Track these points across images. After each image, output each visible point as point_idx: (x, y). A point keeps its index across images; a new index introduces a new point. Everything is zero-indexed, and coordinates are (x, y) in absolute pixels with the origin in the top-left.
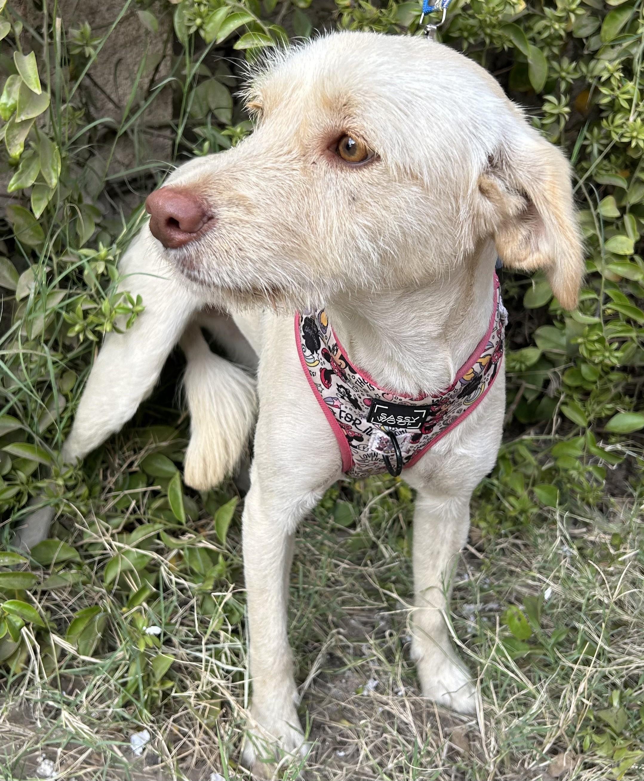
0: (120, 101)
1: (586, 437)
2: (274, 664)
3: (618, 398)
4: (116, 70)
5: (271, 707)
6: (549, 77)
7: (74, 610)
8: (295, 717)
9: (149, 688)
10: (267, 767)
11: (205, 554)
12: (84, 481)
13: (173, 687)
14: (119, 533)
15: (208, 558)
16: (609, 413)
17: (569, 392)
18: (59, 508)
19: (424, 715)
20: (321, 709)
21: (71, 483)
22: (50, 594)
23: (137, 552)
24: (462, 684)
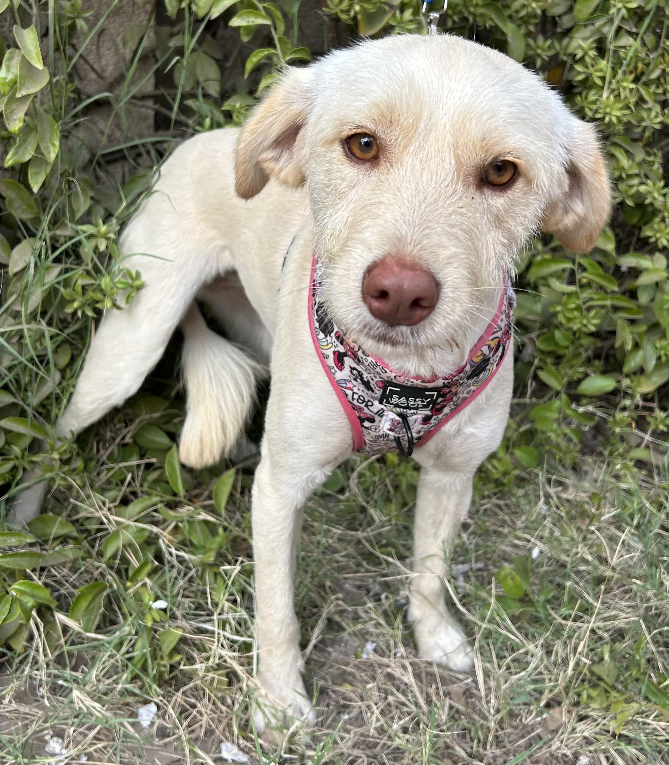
0: (103, 71)
1: (561, 399)
2: (280, 633)
3: (589, 361)
4: (99, 40)
5: (277, 676)
6: (526, 54)
7: (74, 586)
8: (300, 684)
9: (157, 662)
10: (276, 735)
11: (204, 526)
12: (78, 454)
13: (181, 660)
14: (115, 507)
15: (206, 530)
16: (580, 376)
17: (543, 357)
18: (55, 482)
19: (423, 675)
20: (323, 674)
21: (66, 456)
22: (49, 571)
23: (136, 526)
24: (458, 644)
